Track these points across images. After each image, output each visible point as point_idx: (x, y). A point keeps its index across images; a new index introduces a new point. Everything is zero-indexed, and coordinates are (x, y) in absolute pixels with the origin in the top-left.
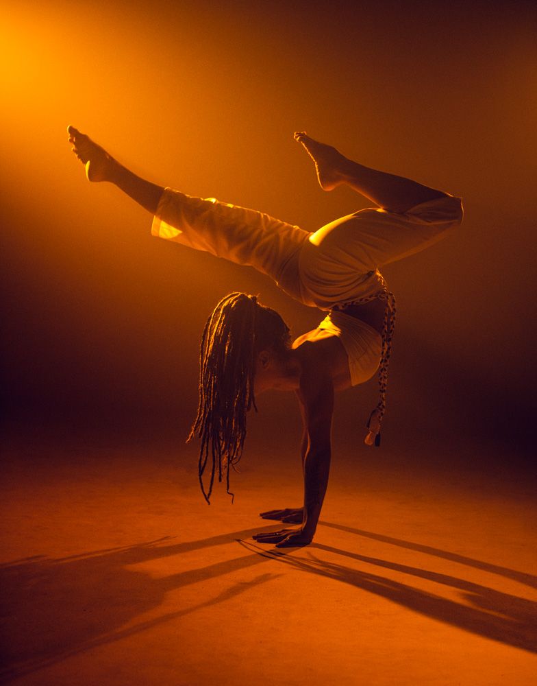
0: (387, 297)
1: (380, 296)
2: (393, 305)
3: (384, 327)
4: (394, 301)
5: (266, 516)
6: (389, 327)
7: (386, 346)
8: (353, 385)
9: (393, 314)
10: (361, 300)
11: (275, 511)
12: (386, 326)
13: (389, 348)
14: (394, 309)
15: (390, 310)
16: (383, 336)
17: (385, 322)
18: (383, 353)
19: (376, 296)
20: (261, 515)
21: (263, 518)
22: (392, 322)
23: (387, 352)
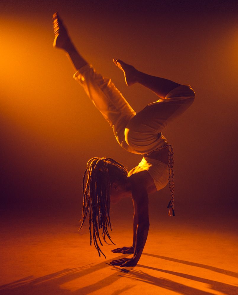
0: (169, 147)
1: (166, 147)
2: (172, 151)
3: (168, 161)
4: (172, 149)
5: (115, 251)
6: (171, 161)
7: (171, 170)
8: (158, 190)
9: (172, 155)
10: (157, 149)
11: (118, 249)
12: (170, 161)
13: (173, 171)
14: (173, 153)
15: (170, 153)
16: (169, 166)
17: (169, 159)
18: (169, 173)
19: (163, 147)
20: (112, 251)
21: (114, 252)
22: (172, 159)
23: (172, 173)
